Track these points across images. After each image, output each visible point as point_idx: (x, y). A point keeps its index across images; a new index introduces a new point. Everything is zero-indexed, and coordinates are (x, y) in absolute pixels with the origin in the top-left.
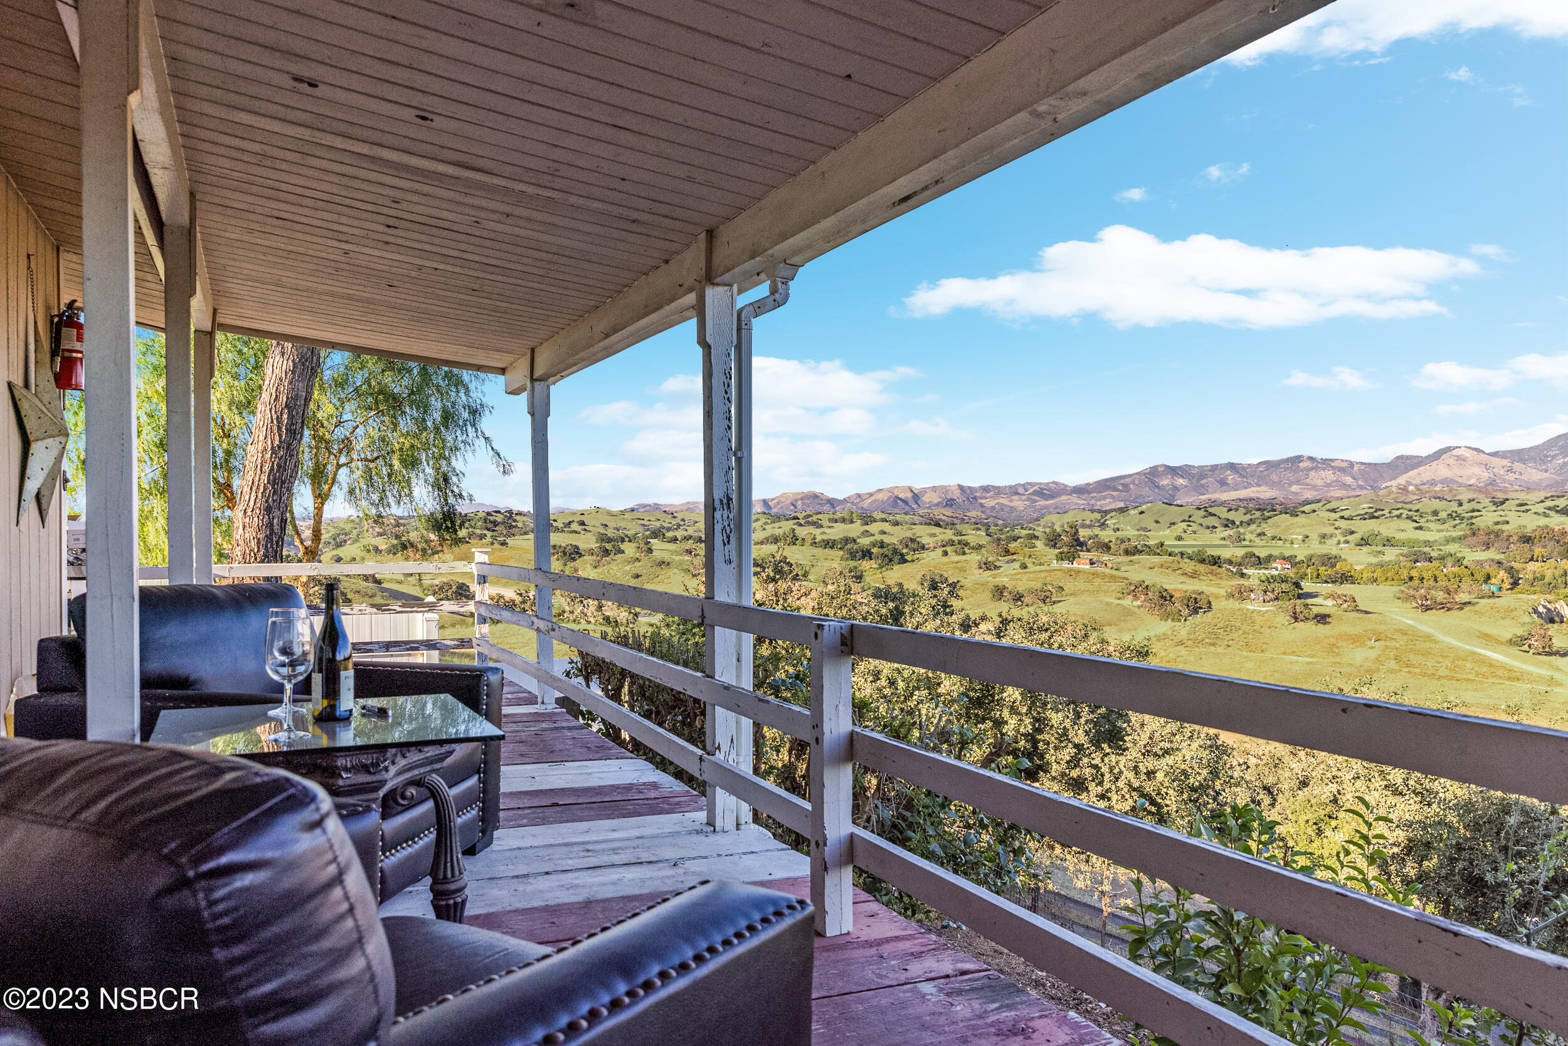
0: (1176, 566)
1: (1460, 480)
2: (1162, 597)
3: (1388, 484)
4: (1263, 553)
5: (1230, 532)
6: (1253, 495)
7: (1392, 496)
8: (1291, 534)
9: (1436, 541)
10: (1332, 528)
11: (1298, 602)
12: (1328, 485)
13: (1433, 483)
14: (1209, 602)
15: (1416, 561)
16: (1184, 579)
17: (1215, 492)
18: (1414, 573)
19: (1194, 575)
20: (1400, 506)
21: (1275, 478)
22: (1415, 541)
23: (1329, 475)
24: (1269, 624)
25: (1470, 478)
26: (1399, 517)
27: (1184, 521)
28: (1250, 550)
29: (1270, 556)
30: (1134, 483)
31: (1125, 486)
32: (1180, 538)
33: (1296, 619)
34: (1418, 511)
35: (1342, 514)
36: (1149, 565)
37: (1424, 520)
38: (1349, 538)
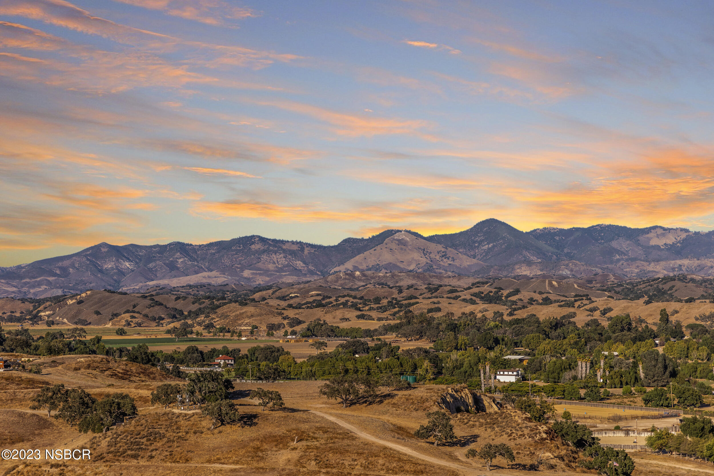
0: (104, 366)
1: (402, 266)
2: (83, 403)
3: (337, 269)
4: (205, 347)
5: (177, 324)
6: (204, 281)
7: (340, 282)
8: (240, 325)
9: (376, 330)
10: (280, 318)
11: (224, 402)
12: (280, 270)
13: (377, 268)
14: (134, 408)
15: (355, 352)
16: (112, 381)
17: (163, 277)
18: (350, 366)
19: (125, 376)
20: (346, 293)
21: (226, 261)
22: (358, 330)
23: (280, 259)
24: (194, 428)
25: (409, 263)
26: (345, 304)
27: (127, 311)
28: (193, 344)
29: (214, 351)
30: (73, 266)
31: (64, 270)
32: (121, 332)
33: (222, 421)
34: (361, 298)
35: (291, 302)
36: (74, 366)
37: (367, 308)
38: (298, 328)
